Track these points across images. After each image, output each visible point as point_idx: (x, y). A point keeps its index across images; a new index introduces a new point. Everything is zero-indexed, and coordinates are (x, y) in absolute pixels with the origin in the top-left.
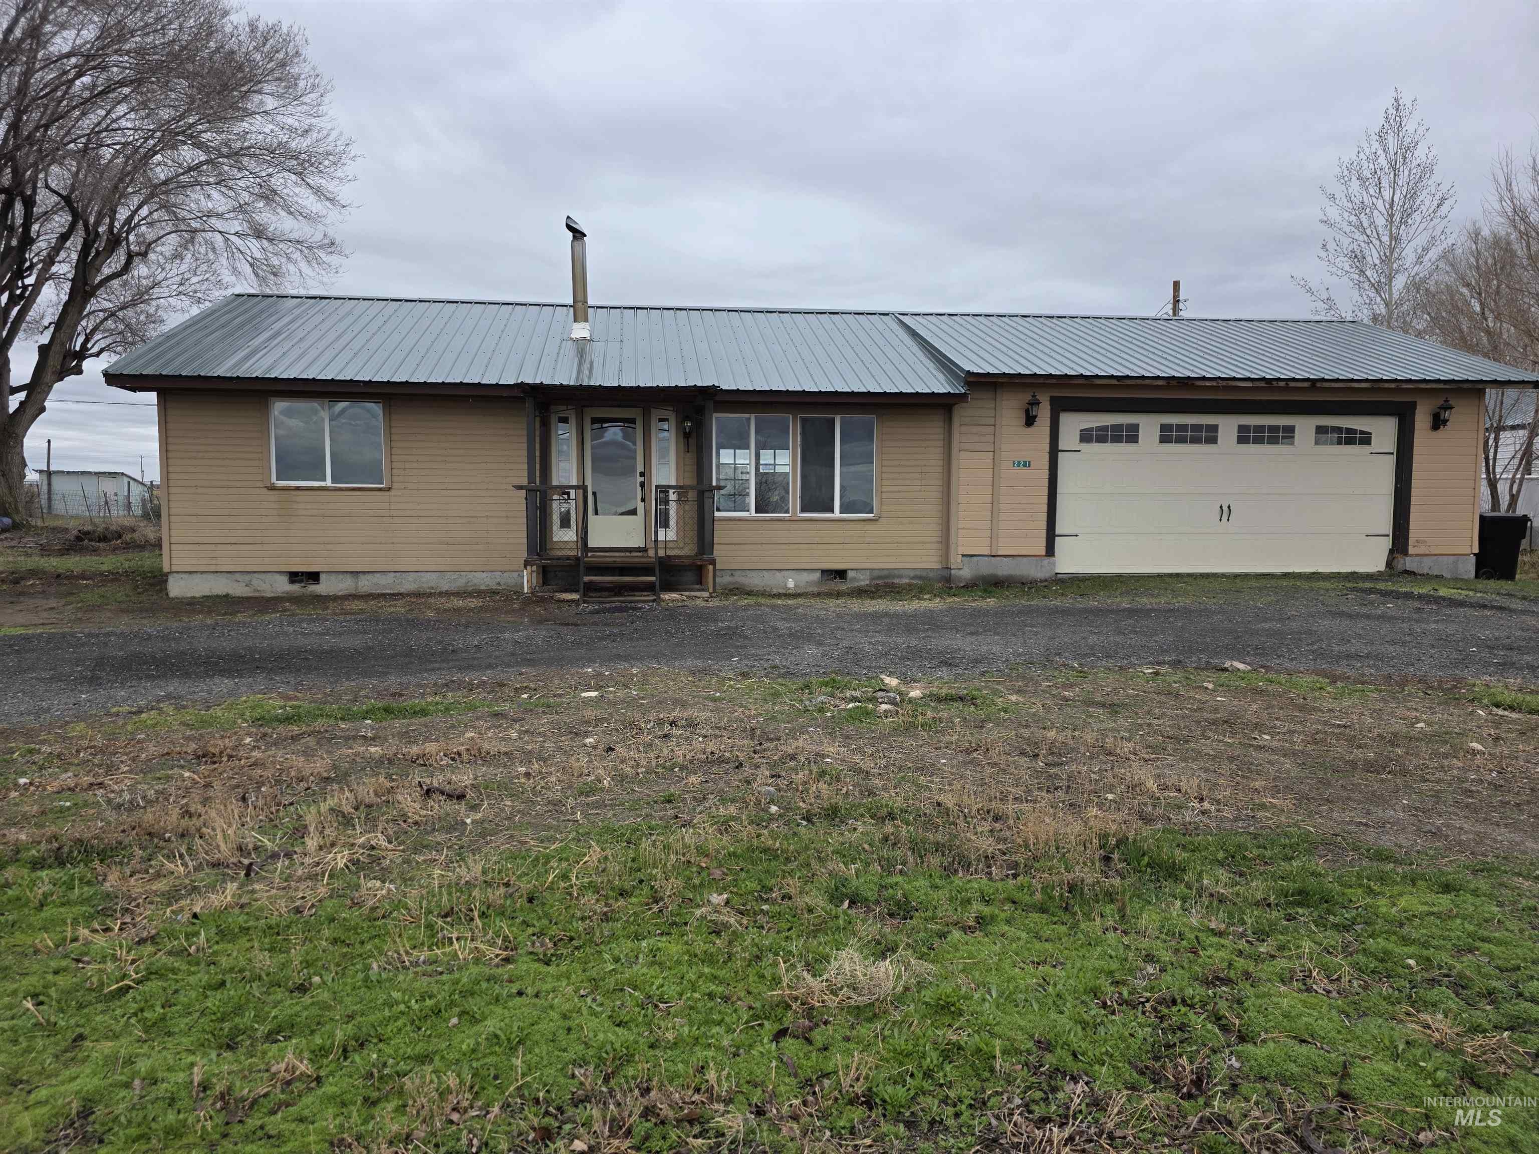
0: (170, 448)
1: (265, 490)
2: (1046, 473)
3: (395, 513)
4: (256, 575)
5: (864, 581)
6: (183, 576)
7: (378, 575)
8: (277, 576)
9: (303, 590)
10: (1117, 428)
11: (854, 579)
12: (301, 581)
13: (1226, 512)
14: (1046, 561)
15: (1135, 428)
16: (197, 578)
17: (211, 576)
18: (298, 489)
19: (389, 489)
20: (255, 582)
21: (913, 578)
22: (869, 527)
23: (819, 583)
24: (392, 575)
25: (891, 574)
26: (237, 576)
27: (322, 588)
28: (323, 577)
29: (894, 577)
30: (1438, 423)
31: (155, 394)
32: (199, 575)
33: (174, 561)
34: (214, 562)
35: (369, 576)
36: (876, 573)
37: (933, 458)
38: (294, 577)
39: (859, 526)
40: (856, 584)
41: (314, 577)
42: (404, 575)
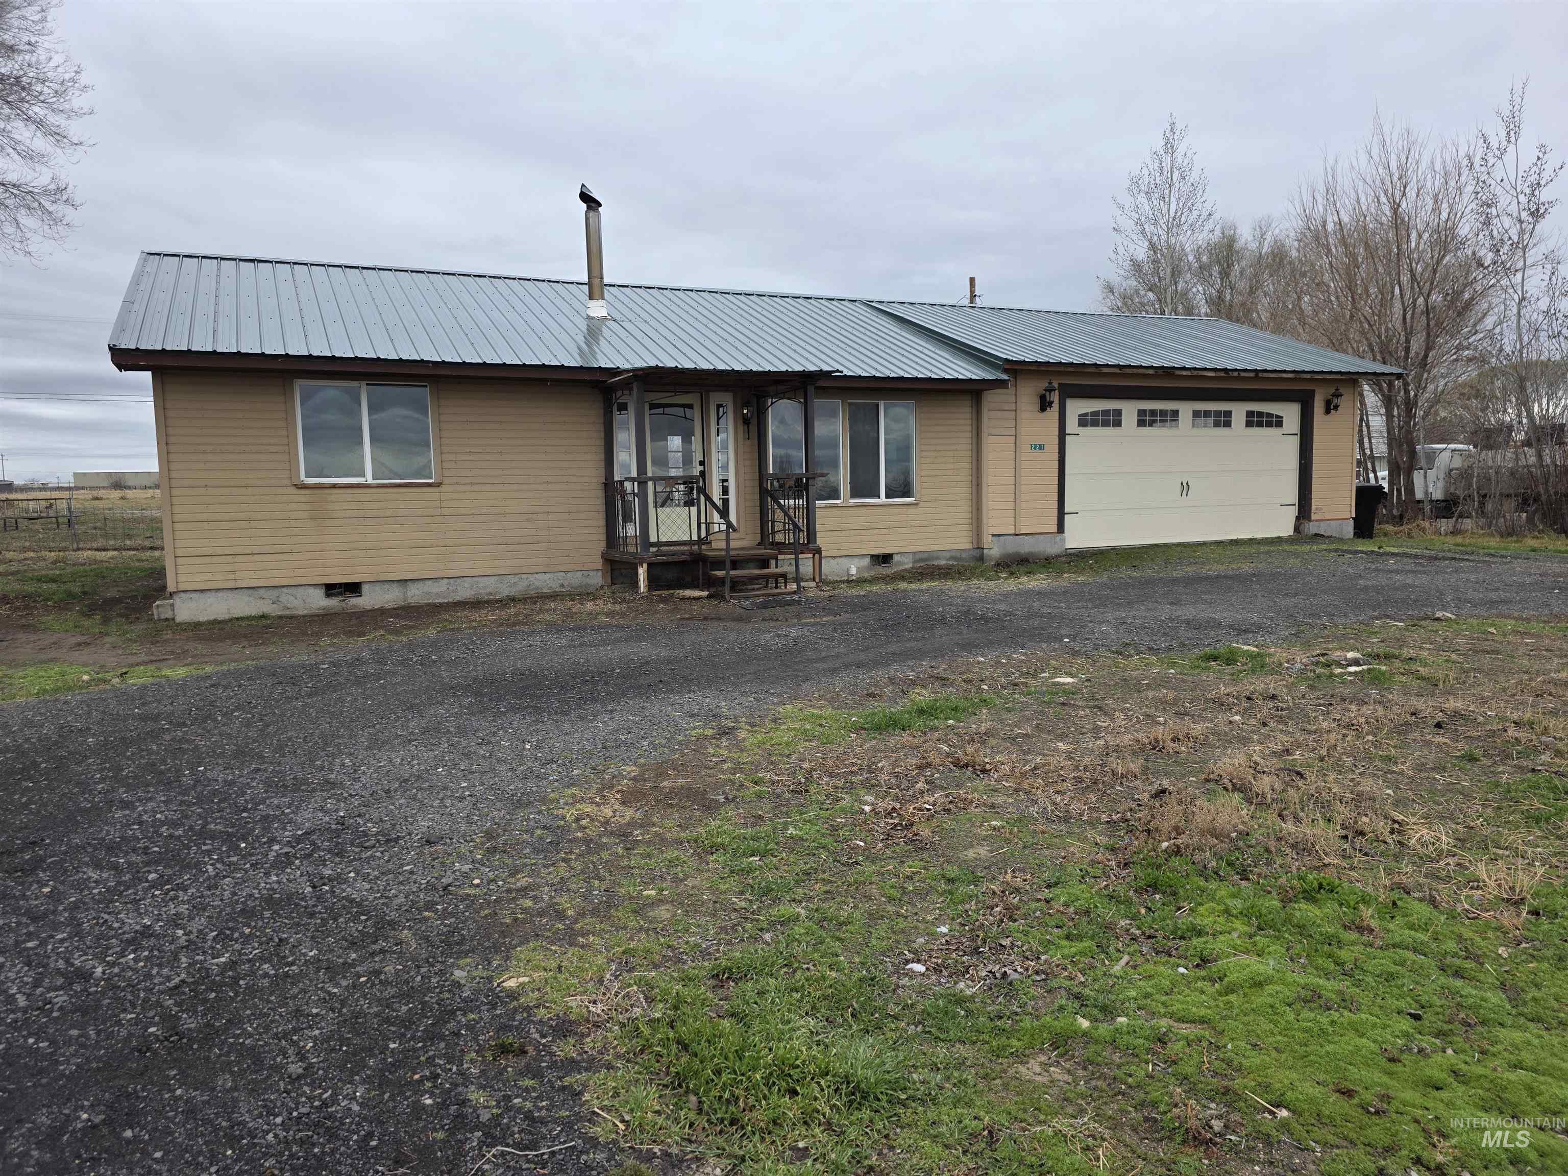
0: (172, 440)
1: (293, 490)
2: (1056, 456)
3: (446, 512)
4: (284, 590)
5: (907, 564)
6: (193, 595)
7: (430, 582)
8: (311, 590)
9: (343, 604)
10: (1106, 413)
11: (899, 563)
12: (340, 594)
13: (1185, 488)
14: (1059, 537)
15: (1119, 413)
16: (210, 598)
17: (230, 594)
18: (334, 486)
19: (438, 485)
20: (283, 598)
21: (949, 559)
22: (912, 510)
23: (868, 569)
24: (446, 581)
25: (932, 555)
26: (262, 591)
27: (368, 600)
28: (365, 588)
29: (933, 558)
30: (1330, 408)
31: (150, 373)
32: (213, 593)
33: (182, 578)
34: (232, 577)
35: (421, 584)
36: (918, 556)
37: (963, 443)
38: (331, 589)
39: (904, 510)
40: (901, 568)
41: (354, 588)
42: (459, 581)
